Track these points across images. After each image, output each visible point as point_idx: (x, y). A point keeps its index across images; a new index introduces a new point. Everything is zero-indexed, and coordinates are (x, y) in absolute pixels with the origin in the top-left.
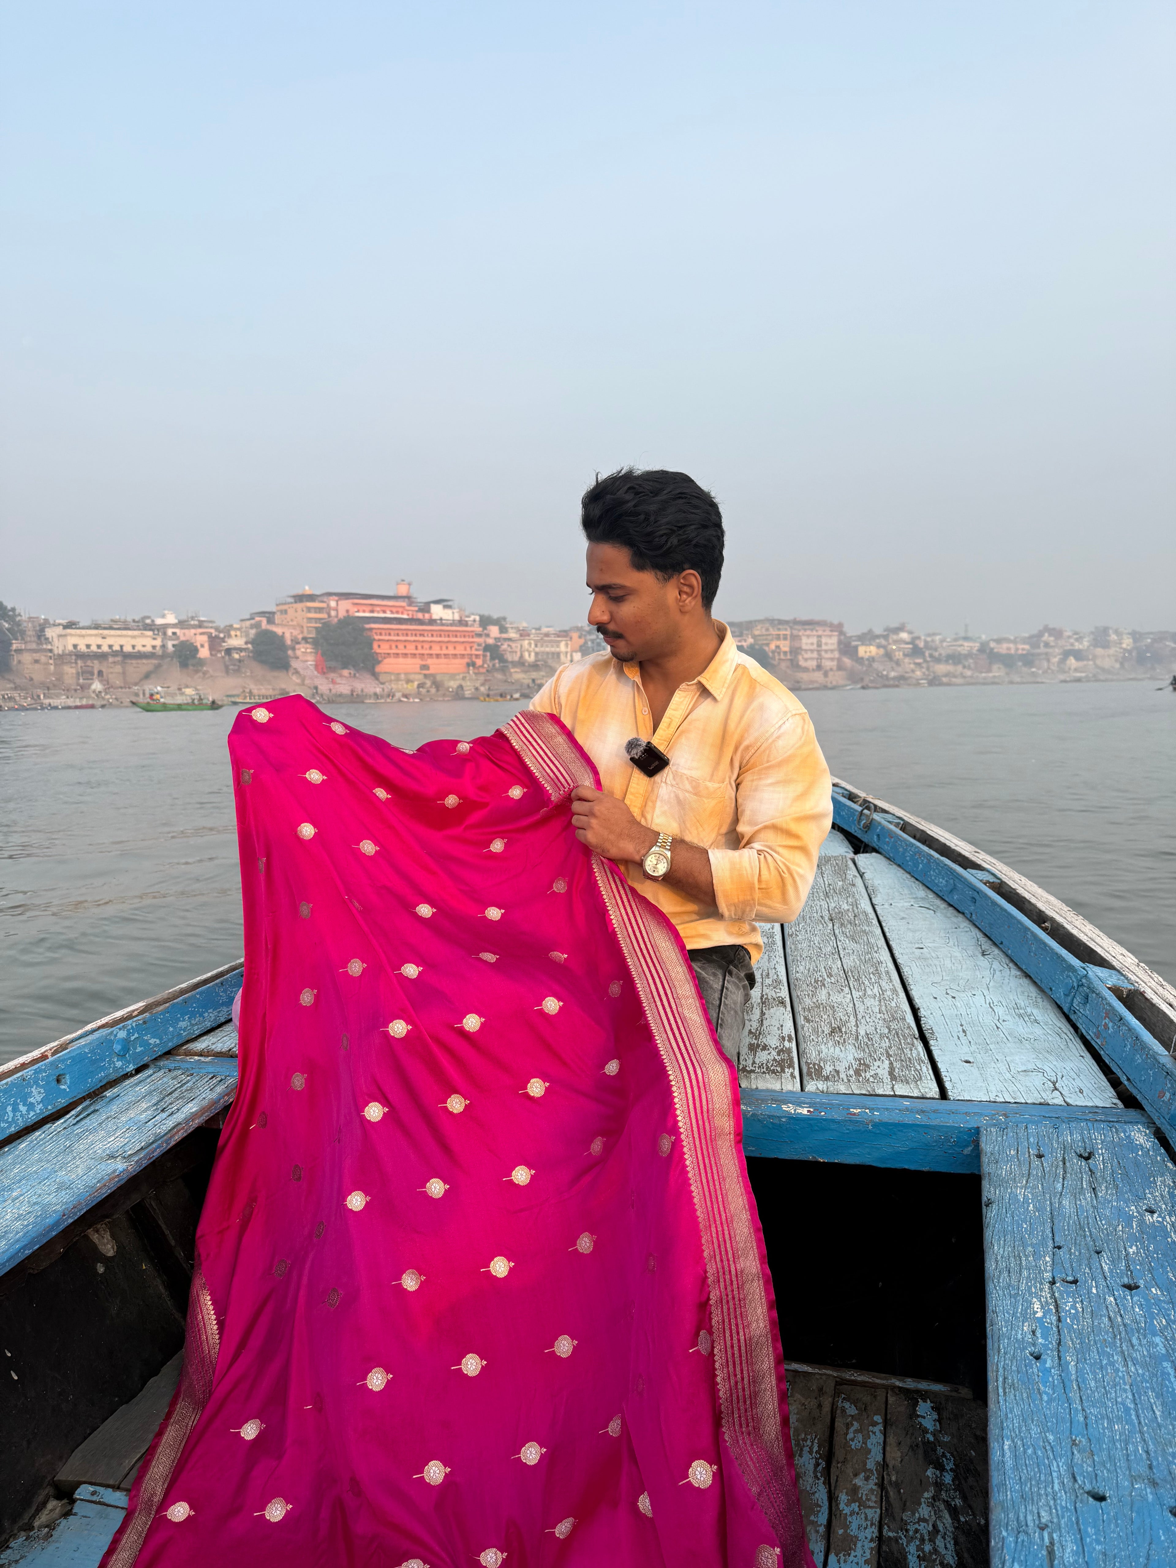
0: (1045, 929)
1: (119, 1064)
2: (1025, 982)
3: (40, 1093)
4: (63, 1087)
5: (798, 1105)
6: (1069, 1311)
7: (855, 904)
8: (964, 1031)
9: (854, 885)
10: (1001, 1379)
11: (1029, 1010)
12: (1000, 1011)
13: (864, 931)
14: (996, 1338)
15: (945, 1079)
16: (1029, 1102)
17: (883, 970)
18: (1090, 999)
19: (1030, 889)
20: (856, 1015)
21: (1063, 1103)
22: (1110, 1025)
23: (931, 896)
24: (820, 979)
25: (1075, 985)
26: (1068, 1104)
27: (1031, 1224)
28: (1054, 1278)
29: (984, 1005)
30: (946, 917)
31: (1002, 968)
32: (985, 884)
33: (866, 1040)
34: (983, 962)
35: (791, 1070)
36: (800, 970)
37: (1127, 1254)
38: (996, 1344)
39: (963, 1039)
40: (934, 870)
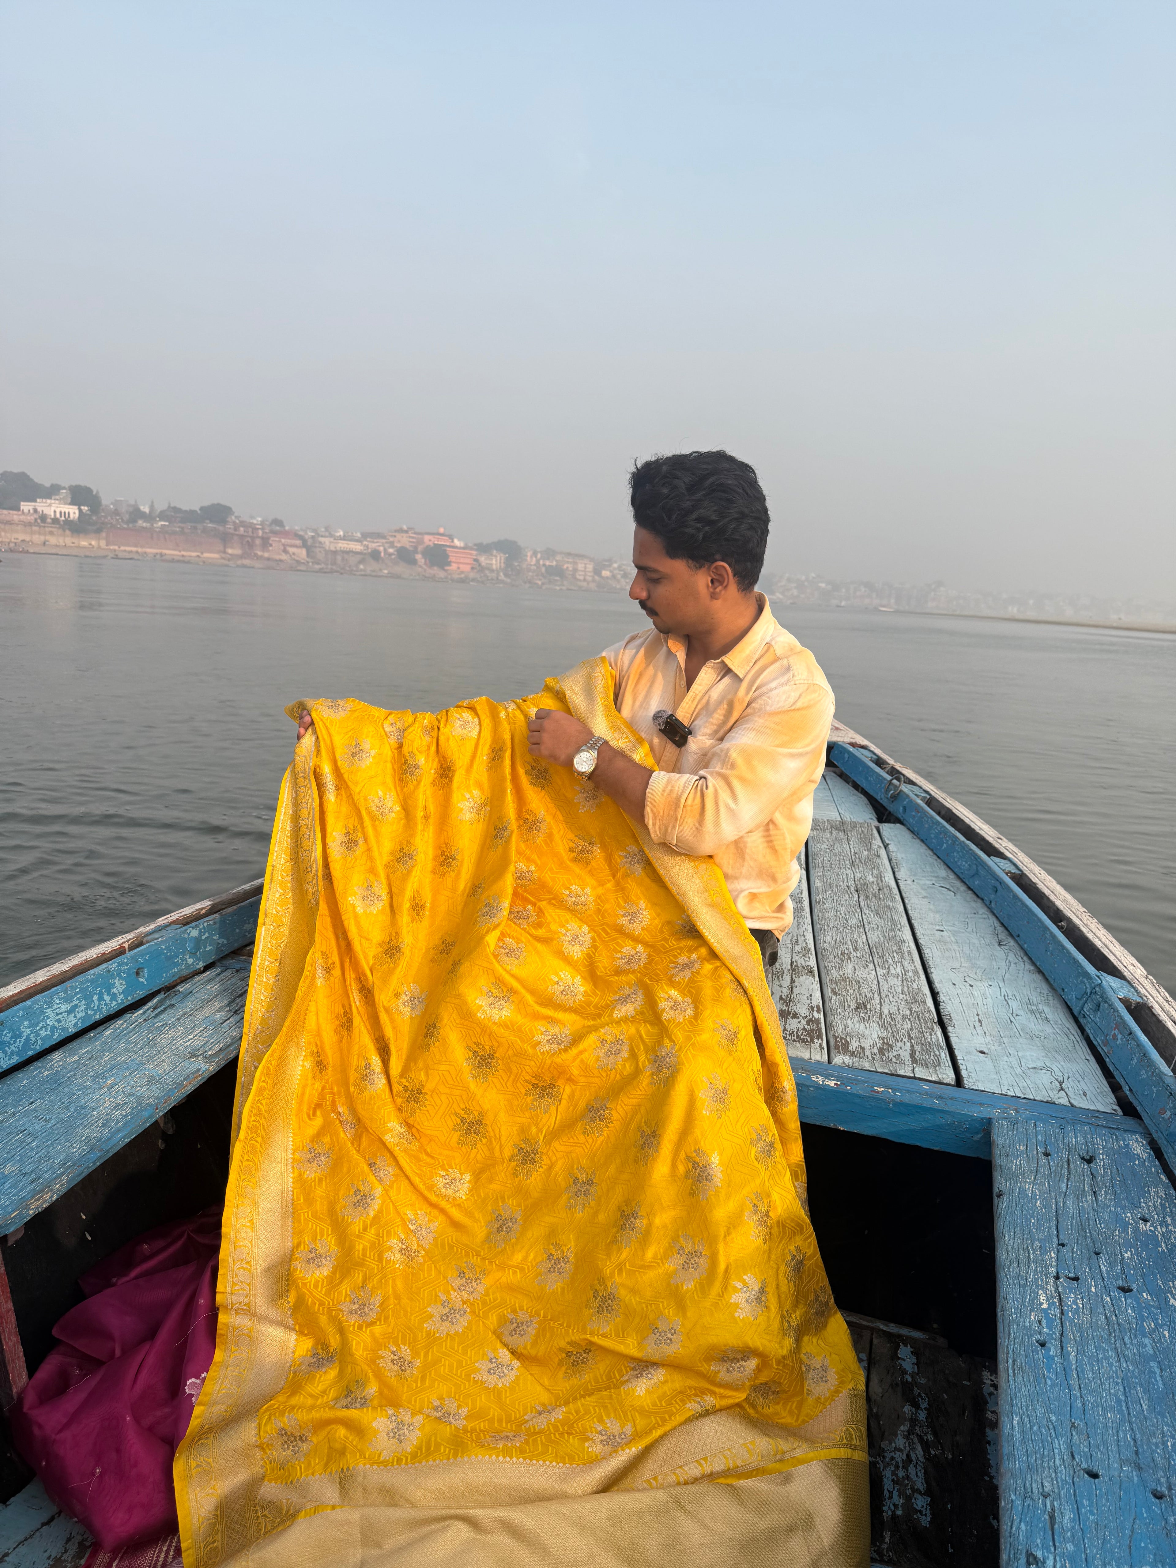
0: (1060, 928)
1: (190, 961)
2: (1038, 977)
3: (121, 984)
4: (141, 980)
5: (826, 1077)
6: (1071, 1306)
7: (880, 877)
8: (980, 1021)
9: (879, 856)
10: (1011, 1361)
11: (1041, 1007)
12: (1014, 1004)
13: (888, 907)
14: (1006, 1322)
15: (961, 1067)
16: (1037, 1099)
17: (905, 949)
18: (1101, 1007)
19: (1049, 884)
20: (880, 993)
21: (1068, 1104)
22: (1120, 1036)
23: (952, 876)
24: (846, 952)
25: (1089, 991)
26: (1073, 1106)
27: (1038, 1220)
29: (999, 997)
30: (965, 900)
31: (1017, 961)
32: (1007, 874)
33: (889, 1020)
34: (1000, 953)
35: (820, 1041)
36: (828, 939)
37: (1123, 1259)
38: (1007, 1329)
39: (979, 1028)
40: (958, 852)
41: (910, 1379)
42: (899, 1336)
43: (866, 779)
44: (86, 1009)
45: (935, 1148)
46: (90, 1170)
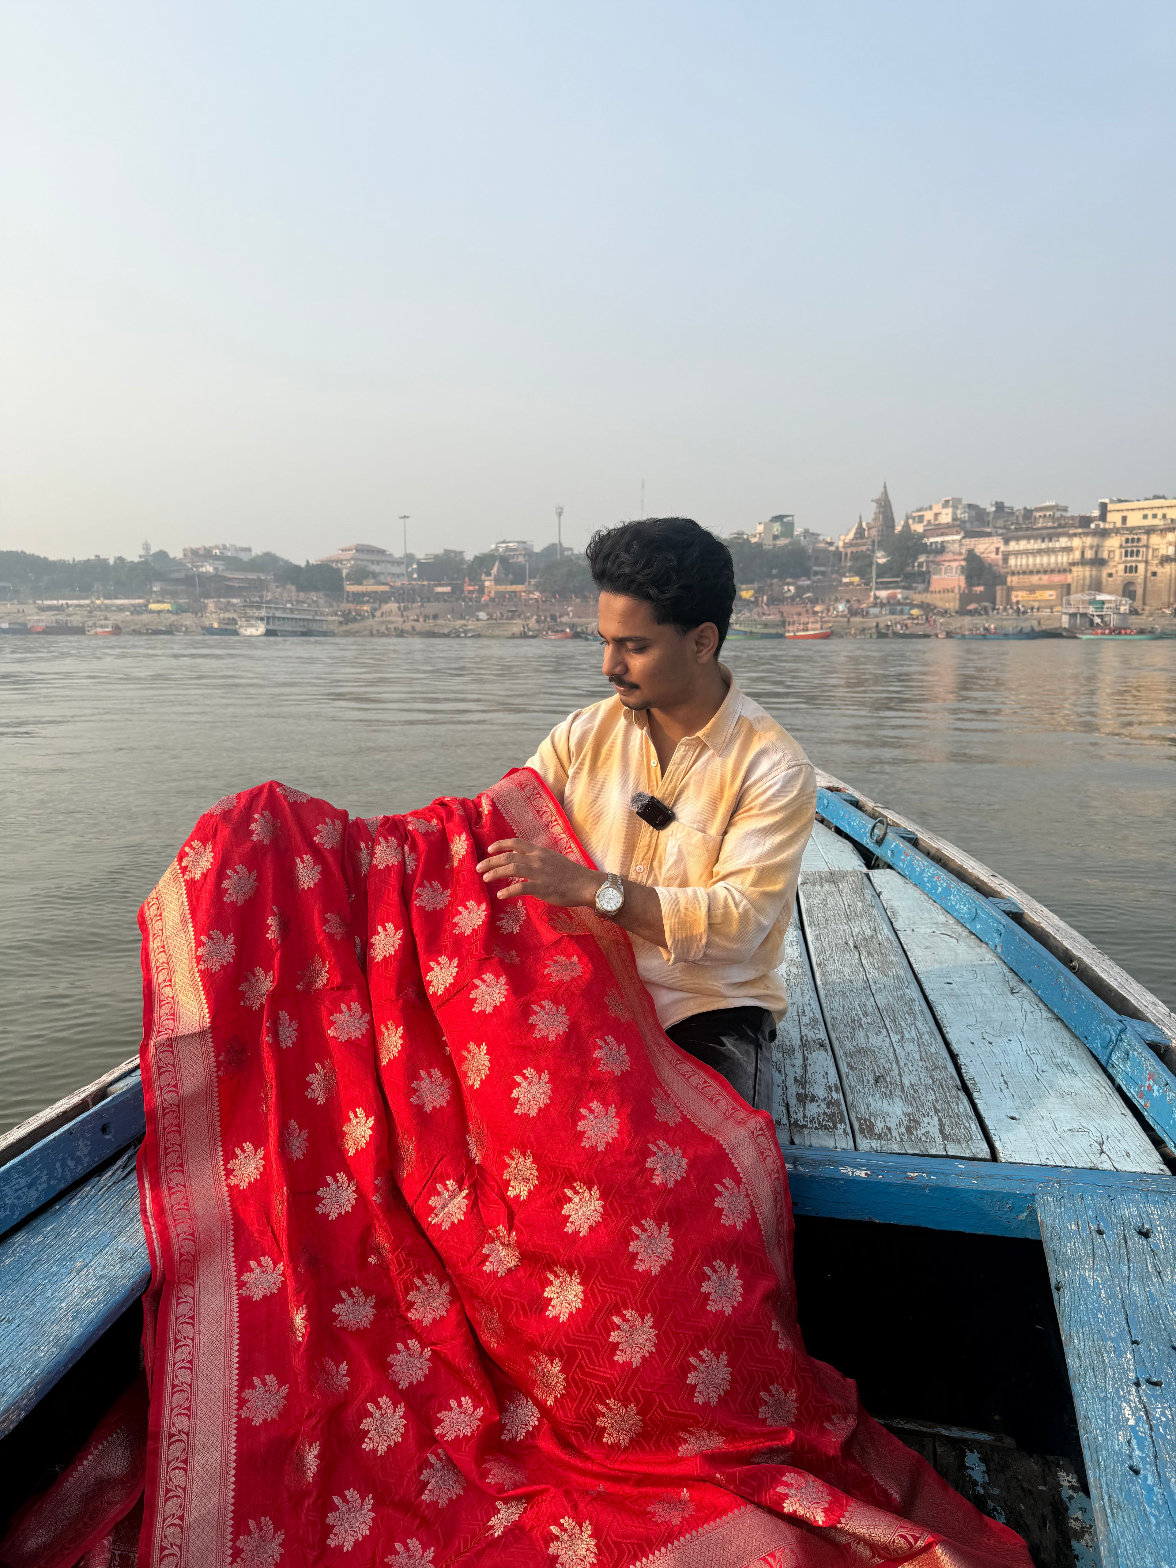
0: (1072, 970)
2: (1058, 1025)
3: (86, 1145)
4: (107, 1137)
5: (855, 1168)
6: (1160, 1418)
7: (878, 929)
8: (1005, 1083)
10: (1106, 1497)
11: (1065, 1059)
13: (891, 963)
14: (1093, 1448)
15: (994, 1138)
16: (1079, 1166)
17: (916, 1009)
18: (1130, 1056)
20: (898, 1062)
21: (1113, 1169)
22: (1155, 1088)
23: (952, 921)
24: (856, 1018)
25: (1114, 1038)
26: (1117, 1170)
27: (1106, 1314)
28: (1138, 1379)
29: (1021, 1052)
30: (969, 946)
31: (1033, 1009)
33: (912, 1092)
34: (1014, 1001)
35: (843, 1126)
36: (835, 1006)
38: (1095, 1456)
39: (1005, 1091)
40: (955, 896)
41: (982, 1492)
42: (964, 1441)
43: (849, 824)
44: (49, 1179)
45: (978, 1232)
46: (62, 1375)
